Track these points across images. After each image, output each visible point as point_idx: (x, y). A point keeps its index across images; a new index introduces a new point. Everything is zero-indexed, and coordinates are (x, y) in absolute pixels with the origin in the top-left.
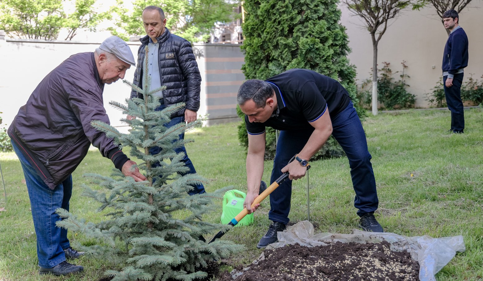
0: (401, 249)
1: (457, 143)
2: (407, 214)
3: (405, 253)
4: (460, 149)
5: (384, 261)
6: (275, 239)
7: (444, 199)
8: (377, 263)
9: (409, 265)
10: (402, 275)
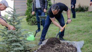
0: (71, 44)
1: (75, 21)
2: (69, 36)
3: (72, 45)
4: (76, 22)
5: (68, 47)
6: (42, 43)
7: (76, 33)
8: (67, 48)
9: (74, 47)
10: (73, 50)
